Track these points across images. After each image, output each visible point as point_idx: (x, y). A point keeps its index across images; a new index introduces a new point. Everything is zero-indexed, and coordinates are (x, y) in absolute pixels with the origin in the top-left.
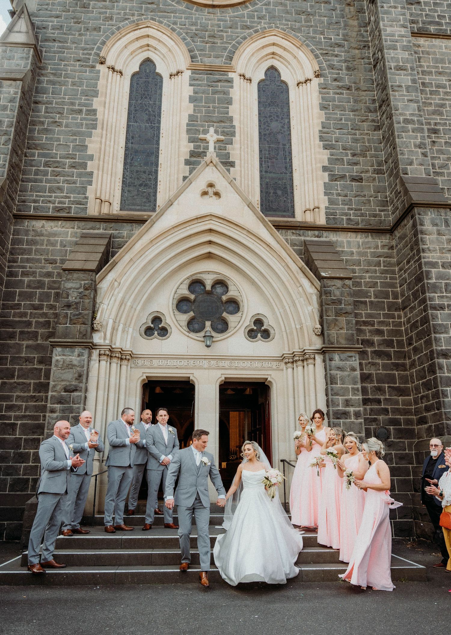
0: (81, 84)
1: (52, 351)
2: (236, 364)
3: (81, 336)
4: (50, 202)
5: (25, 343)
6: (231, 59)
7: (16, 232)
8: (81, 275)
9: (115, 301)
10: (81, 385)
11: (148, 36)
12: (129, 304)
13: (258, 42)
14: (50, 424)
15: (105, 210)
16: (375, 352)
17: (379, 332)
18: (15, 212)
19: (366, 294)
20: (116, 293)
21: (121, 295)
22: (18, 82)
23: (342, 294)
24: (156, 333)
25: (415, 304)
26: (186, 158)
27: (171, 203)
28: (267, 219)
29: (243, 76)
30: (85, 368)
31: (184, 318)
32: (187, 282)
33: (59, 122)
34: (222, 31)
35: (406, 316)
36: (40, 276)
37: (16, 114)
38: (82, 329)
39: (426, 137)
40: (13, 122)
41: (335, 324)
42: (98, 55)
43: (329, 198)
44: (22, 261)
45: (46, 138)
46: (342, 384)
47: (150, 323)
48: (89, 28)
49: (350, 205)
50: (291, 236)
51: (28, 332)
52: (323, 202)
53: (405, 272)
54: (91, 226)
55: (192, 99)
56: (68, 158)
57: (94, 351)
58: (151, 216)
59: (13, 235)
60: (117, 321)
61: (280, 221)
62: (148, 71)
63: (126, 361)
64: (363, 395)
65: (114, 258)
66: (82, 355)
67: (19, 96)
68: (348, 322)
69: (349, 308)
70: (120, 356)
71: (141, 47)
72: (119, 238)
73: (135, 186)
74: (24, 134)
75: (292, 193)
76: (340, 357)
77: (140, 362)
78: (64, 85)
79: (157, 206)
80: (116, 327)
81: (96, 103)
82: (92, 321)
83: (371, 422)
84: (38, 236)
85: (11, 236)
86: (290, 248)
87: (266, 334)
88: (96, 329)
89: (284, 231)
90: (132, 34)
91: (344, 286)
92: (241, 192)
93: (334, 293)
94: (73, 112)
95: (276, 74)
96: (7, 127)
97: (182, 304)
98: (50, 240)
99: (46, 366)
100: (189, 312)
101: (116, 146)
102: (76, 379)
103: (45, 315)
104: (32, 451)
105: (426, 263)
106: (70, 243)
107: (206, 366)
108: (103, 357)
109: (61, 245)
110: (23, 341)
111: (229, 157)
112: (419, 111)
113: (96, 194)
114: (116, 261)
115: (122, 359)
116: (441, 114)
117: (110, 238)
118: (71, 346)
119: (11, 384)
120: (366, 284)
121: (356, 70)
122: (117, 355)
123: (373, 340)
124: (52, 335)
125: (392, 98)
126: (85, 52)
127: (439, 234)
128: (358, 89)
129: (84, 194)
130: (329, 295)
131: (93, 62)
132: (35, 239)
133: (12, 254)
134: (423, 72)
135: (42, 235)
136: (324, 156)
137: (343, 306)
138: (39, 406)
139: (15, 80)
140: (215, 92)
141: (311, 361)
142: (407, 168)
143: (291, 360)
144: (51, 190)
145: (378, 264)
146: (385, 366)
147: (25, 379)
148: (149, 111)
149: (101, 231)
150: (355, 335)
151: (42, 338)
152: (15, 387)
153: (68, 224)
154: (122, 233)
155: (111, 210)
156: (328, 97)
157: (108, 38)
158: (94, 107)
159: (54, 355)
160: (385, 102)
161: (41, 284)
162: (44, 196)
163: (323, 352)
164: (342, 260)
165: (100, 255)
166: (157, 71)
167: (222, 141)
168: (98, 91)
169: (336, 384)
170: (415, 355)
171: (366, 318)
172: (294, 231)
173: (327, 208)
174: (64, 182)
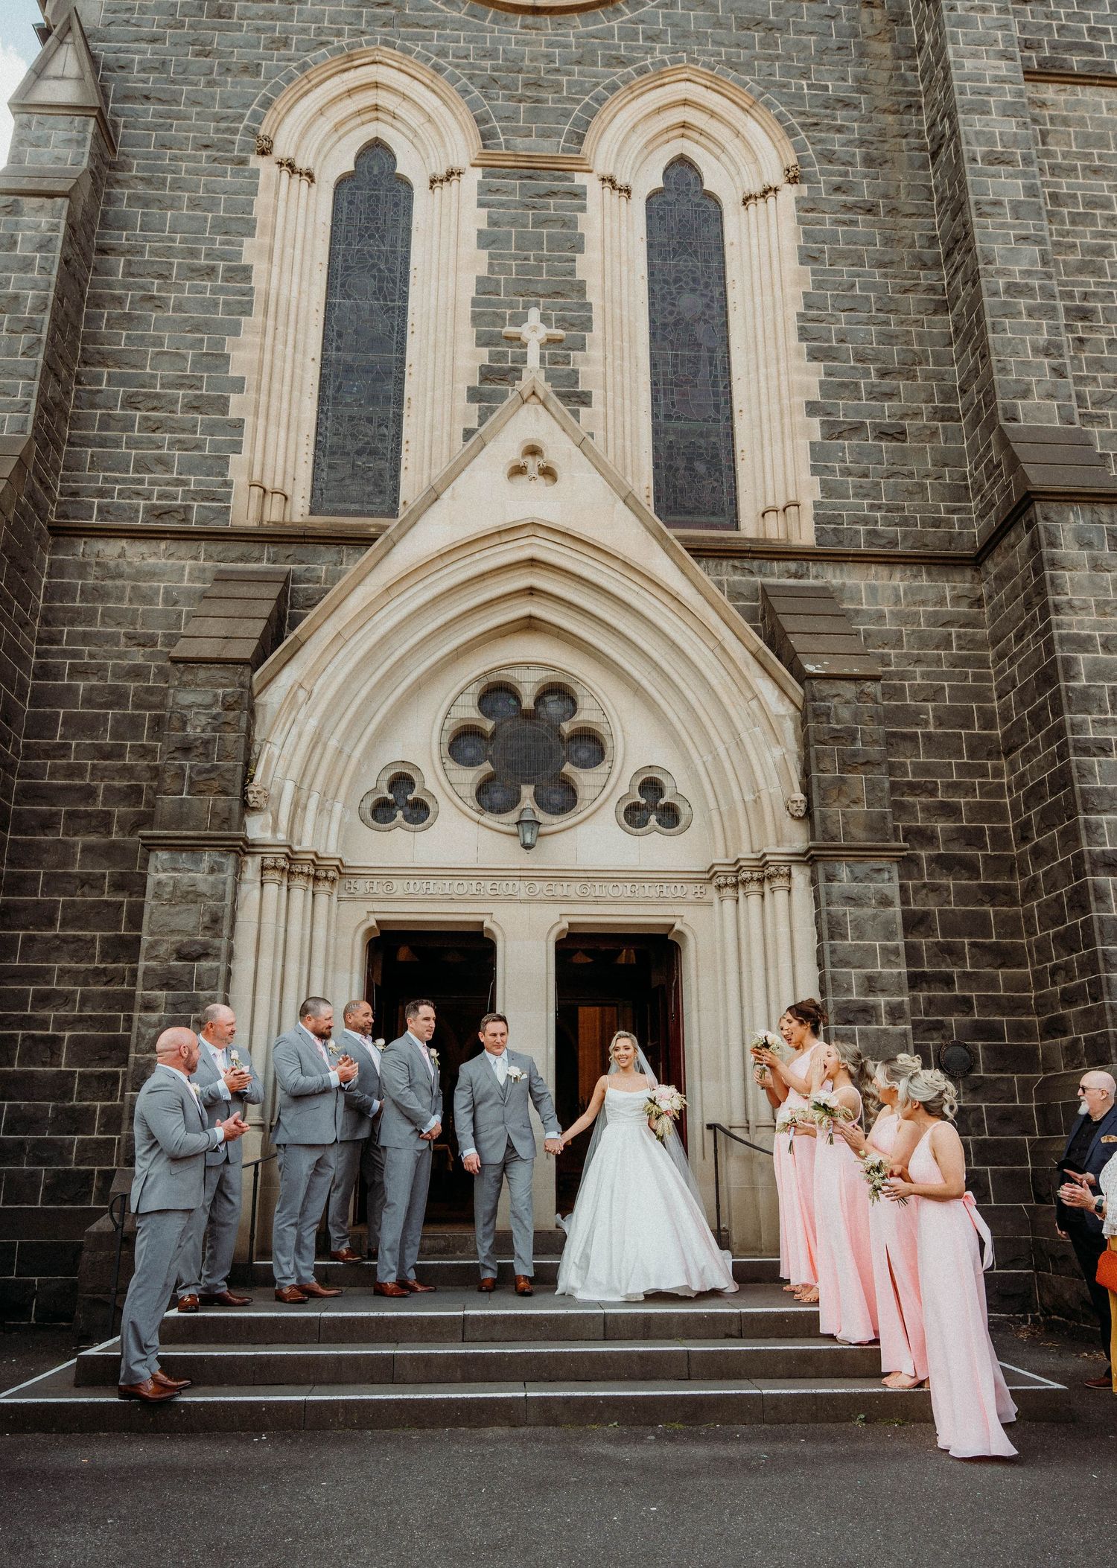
0: (212, 205)
1: (146, 861)
2: (597, 890)
3: (217, 821)
4: (138, 494)
5: (80, 840)
6: (580, 139)
7: (57, 569)
8: (217, 673)
9: (300, 735)
10: (217, 942)
11: (376, 85)
12: (333, 743)
13: (647, 97)
14: (144, 1039)
15: (274, 513)
16: (938, 860)
17: (949, 811)
18: (53, 520)
19: (914, 717)
20: (301, 717)
21: (313, 722)
22: (59, 200)
23: (857, 717)
24: (400, 814)
25: (1037, 741)
26: (471, 384)
27: (434, 495)
28: (670, 533)
29: (609, 181)
30: (228, 901)
31: (469, 777)
32: (476, 689)
33: (160, 298)
34: (557, 70)
35: (1013, 771)
36: (115, 676)
37: (53, 279)
38: (220, 805)
39: (1062, 329)
40: (46, 298)
41: (840, 791)
42: (254, 132)
43: (822, 481)
44: (72, 638)
45: (128, 337)
46: (858, 938)
47: (386, 791)
48: (233, 67)
49: (874, 498)
50: (730, 574)
51: (88, 815)
52: (809, 491)
53: (1011, 662)
54: (238, 554)
55: (485, 240)
56: (181, 386)
57: (248, 859)
58: (388, 527)
59: (50, 576)
60: (305, 786)
61: (703, 539)
62: (376, 172)
63: (327, 884)
64: (908, 966)
65: (297, 631)
66: (221, 870)
67: (61, 235)
68: (872, 786)
69: (875, 751)
70: (312, 872)
71: (359, 113)
72: (308, 581)
73: (348, 454)
74: (75, 328)
75: (733, 469)
76: (852, 872)
77: (362, 885)
78: (171, 207)
79: (401, 502)
80: (303, 801)
81: (250, 252)
82: (244, 785)
83: (929, 1030)
84: (112, 578)
85: (44, 580)
86: (729, 605)
87: (670, 817)
88: (255, 805)
89: (712, 563)
90: (336, 80)
91: (862, 695)
92: (606, 466)
93: (836, 714)
94: (194, 274)
95: (692, 175)
96: (33, 310)
97: (463, 743)
98: (139, 587)
99: (130, 895)
100: (480, 763)
101: (299, 357)
102: (206, 928)
103: (127, 771)
104: (98, 1104)
105: (1065, 640)
106: (189, 594)
107: (523, 895)
108: (270, 875)
109: (166, 601)
110: (75, 835)
111: (577, 382)
112: (1045, 263)
113: (251, 474)
114: (302, 639)
115: (316, 879)
116: (1099, 271)
117: (286, 583)
118: (193, 847)
119: (46, 940)
120: (916, 692)
121: (889, 165)
122: (306, 869)
123: (934, 830)
124: (146, 820)
125: (976, 231)
126: (223, 125)
127: (1096, 566)
128: (892, 211)
129: (223, 475)
130: (824, 719)
131: (241, 150)
132: (102, 586)
133: (46, 621)
134: (1054, 169)
135: (120, 576)
136: (810, 378)
137: (859, 746)
138: (114, 993)
139: (51, 195)
140: (539, 223)
141: (779, 882)
142: (1015, 405)
143: (731, 880)
144: (142, 466)
145: (946, 642)
146: (963, 895)
147: (81, 929)
148: (380, 270)
149: (264, 565)
150: (890, 818)
151: (121, 828)
152: (58, 948)
153: (183, 548)
154: (314, 570)
155: (288, 511)
156: (821, 230)
157: (278, 89)
158: (245, 261)
159: (151, 869)
160: (960, 242)
161: (117, 697)
162: (124, 481)
163: (809, 859)
164: (857, 633)
165: (262, 624)
166: (398, 171)
167: (561, 341)
168: (255, 220)
169: (844, 937)
170: (1037, 865)
171: (914, 775)
172: (737, 563)
173: (817, 505)
174: (172, 444)
